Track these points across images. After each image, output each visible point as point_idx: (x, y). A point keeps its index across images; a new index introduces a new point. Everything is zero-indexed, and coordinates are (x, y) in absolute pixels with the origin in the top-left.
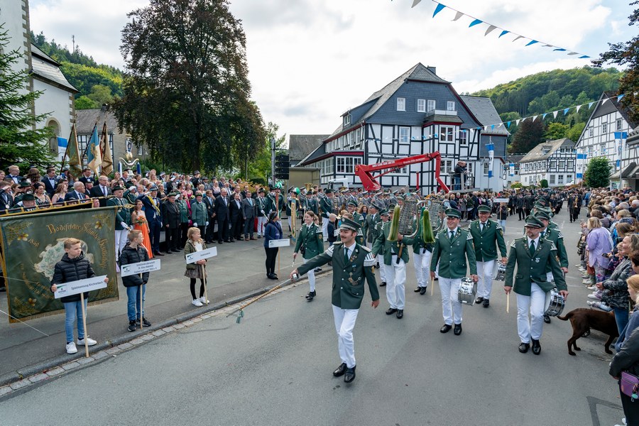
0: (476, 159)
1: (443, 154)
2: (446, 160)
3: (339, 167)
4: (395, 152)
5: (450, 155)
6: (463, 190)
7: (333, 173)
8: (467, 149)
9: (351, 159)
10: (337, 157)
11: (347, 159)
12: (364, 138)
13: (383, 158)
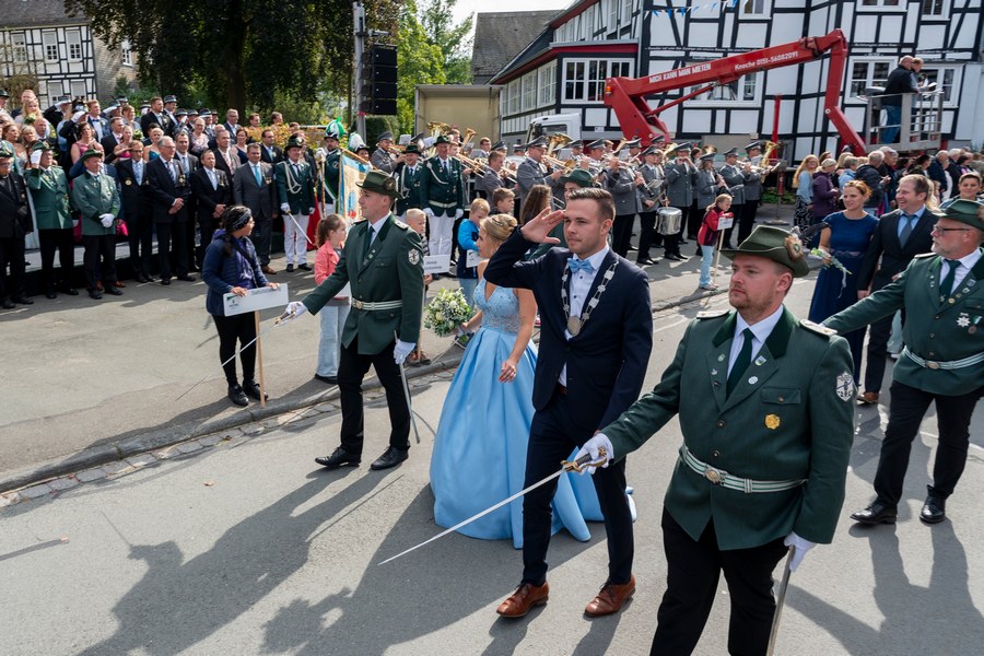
0: (968, 55)
1: (865, 45)
2: (872, 60)
3: (570, 87)
4: (727, 43)
5: (887, 45)
6: (906, 145)
7: (553, 102)
8: (944, 27)
9: (604, 64)
10: (566, 61)
11: (593, 65)
12: (641, 7)
13: (690, 59)
